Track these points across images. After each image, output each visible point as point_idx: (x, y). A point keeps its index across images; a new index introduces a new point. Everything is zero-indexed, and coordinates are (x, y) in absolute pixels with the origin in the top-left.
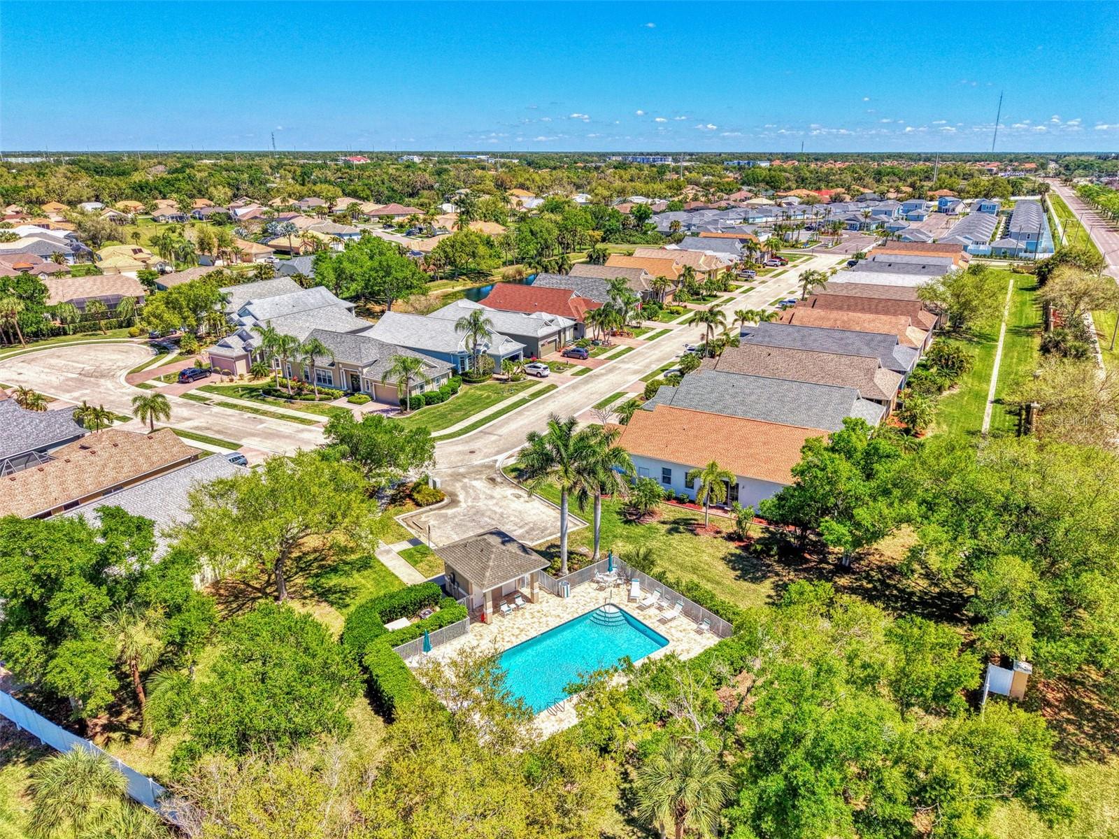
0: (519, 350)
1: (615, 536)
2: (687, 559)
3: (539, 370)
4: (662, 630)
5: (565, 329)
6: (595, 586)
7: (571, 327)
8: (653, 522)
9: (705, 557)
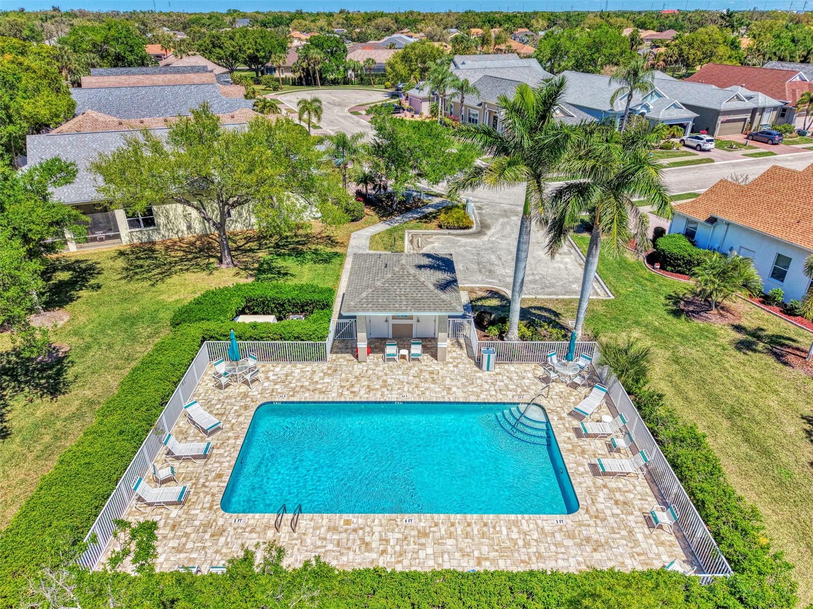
0: (689, 119)
1: (637, 323)
2: (734, 391)
3: (701, 142)
4: (582, 483)
5: (763, 110)
6: (540, 372)
7: (775, 108)
8: (716, 323)
9: (772, 402)
